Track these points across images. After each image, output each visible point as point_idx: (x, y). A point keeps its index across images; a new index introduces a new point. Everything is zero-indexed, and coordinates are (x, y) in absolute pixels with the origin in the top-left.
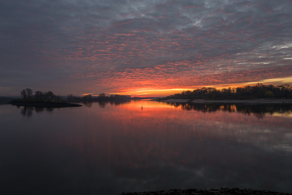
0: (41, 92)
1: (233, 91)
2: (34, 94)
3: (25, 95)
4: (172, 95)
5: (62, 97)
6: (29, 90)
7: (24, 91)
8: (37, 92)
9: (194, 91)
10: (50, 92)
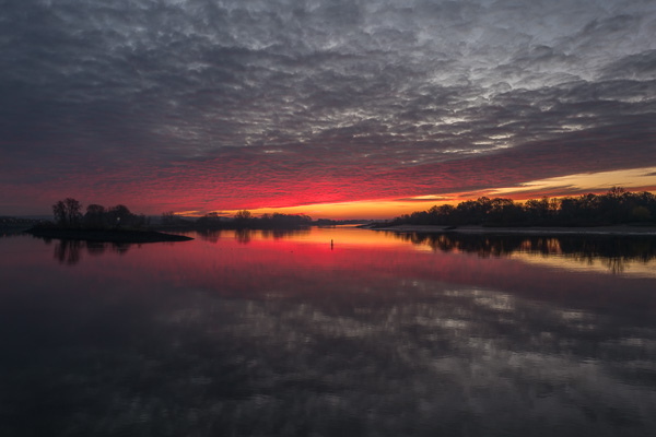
0: (102, 208)
1: (554, 205)
2: (83, 211)
3: (63, 214)
4: (407, 216)
5: (150, 218)
6: (73, 201)
7: (61, 204)
8: (92, 207)
9: (460, 206)
10: (121, 206)
